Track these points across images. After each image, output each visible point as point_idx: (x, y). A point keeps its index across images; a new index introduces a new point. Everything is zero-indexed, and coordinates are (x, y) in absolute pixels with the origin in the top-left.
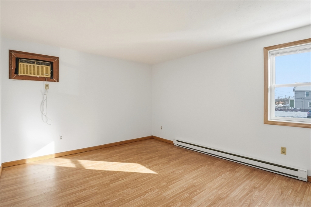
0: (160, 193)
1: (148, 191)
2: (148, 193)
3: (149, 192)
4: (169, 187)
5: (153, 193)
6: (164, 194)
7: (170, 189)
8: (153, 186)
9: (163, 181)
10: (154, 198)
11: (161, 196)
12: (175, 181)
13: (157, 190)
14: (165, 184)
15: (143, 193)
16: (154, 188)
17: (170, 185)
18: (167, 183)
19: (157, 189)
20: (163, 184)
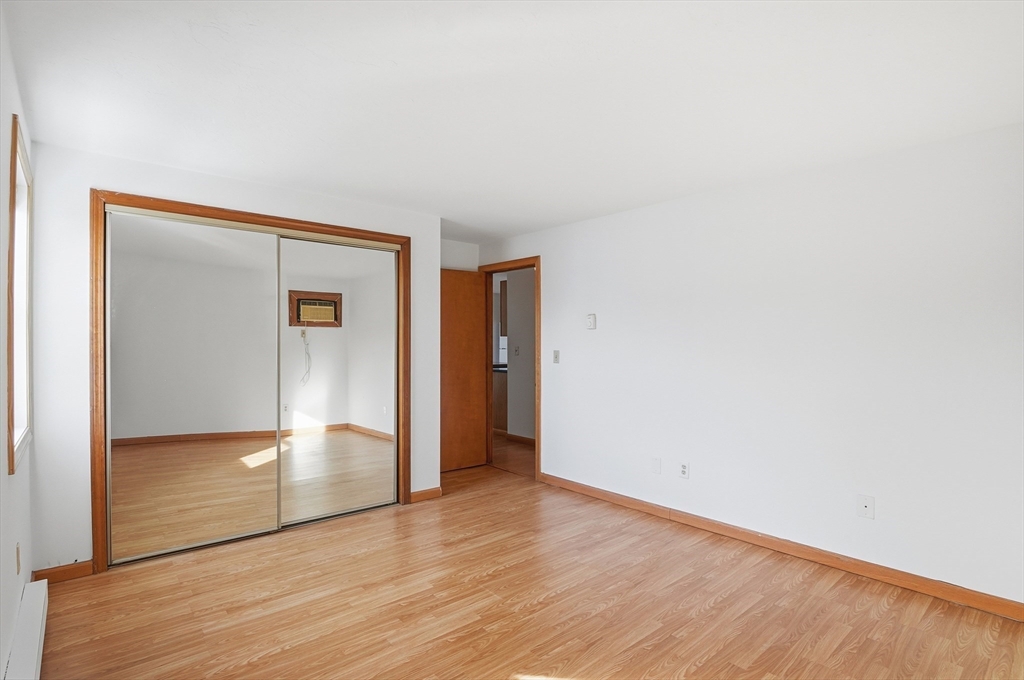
0: (509, 601)
1: (539, 607)
2: (540, 603)
3: (536, 605)
4: (479, 618)
5: (525, 602)
6: (497, 597)
7: (477, 612)
8: (529, 620)
9: (496, 637)
10: (522, 591)
11: (504, 595)
12: (456, 635)
13: (516, 609)
14: (489, 628)
15: (553, 602)
16: (525, 616)
17: (476, 622)
18: (484, 631)
19: (516, 611)
20: (495, 627)
